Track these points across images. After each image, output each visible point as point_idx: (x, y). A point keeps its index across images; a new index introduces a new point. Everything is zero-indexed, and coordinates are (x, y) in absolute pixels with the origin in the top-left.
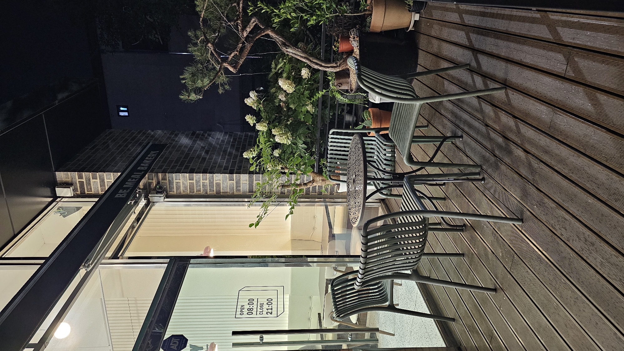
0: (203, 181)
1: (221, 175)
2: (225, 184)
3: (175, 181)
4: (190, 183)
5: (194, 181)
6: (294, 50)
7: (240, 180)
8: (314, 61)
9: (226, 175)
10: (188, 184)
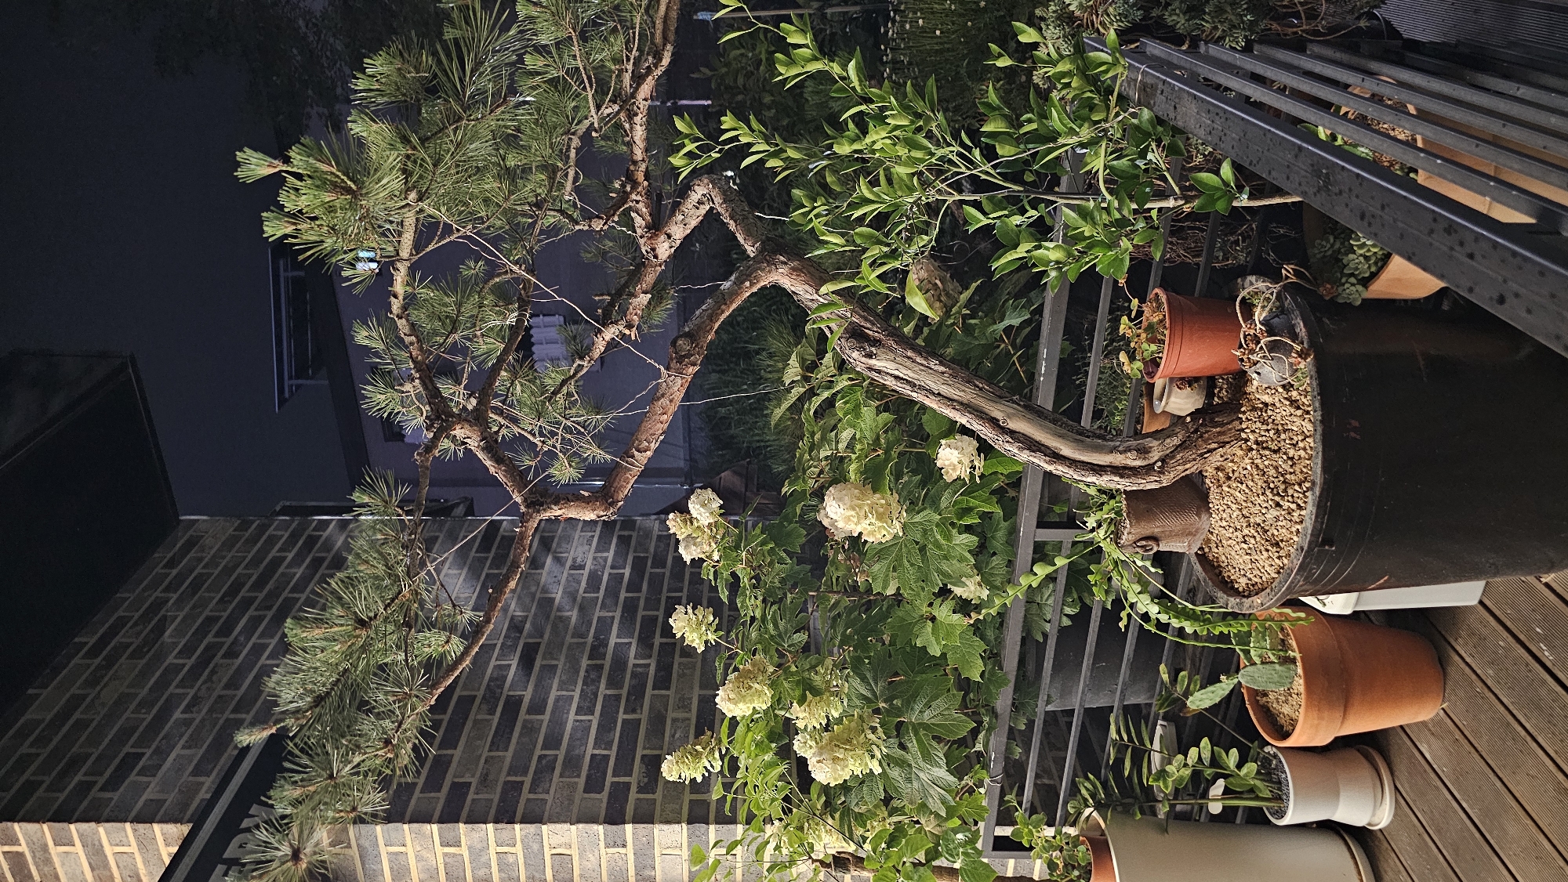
0: (500, 849)
1: (573, 828)
2: (592, 858)
3: (383, 850)
4: (445, 855)
5: (464, 851)
6: (909, 363)
7: (651, 844)
8: (1016, 425)
9: (595, 827)
10: (440, 860)
